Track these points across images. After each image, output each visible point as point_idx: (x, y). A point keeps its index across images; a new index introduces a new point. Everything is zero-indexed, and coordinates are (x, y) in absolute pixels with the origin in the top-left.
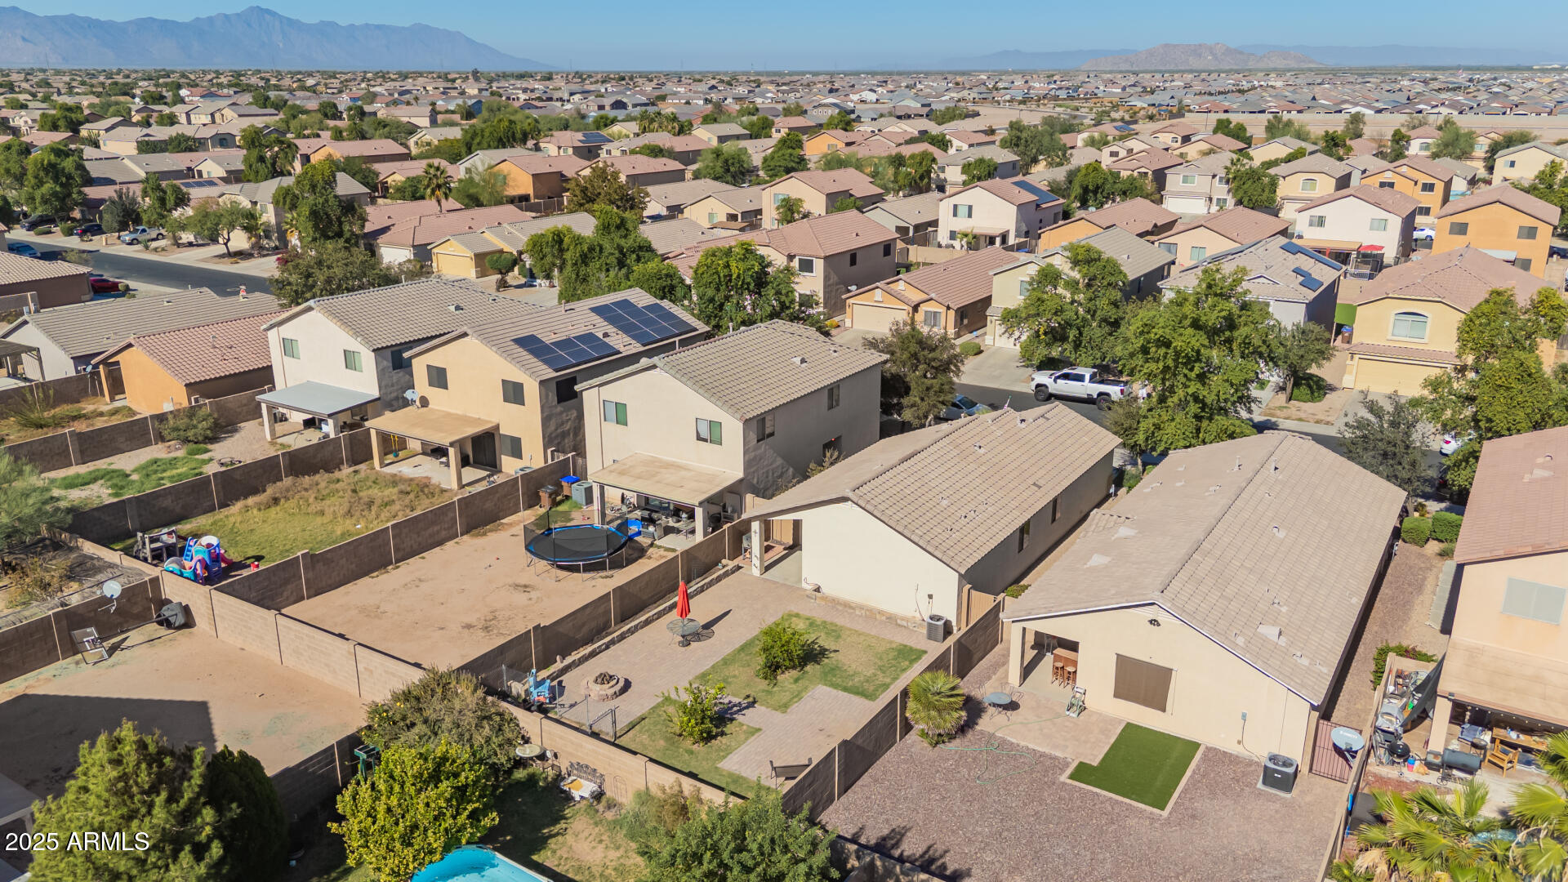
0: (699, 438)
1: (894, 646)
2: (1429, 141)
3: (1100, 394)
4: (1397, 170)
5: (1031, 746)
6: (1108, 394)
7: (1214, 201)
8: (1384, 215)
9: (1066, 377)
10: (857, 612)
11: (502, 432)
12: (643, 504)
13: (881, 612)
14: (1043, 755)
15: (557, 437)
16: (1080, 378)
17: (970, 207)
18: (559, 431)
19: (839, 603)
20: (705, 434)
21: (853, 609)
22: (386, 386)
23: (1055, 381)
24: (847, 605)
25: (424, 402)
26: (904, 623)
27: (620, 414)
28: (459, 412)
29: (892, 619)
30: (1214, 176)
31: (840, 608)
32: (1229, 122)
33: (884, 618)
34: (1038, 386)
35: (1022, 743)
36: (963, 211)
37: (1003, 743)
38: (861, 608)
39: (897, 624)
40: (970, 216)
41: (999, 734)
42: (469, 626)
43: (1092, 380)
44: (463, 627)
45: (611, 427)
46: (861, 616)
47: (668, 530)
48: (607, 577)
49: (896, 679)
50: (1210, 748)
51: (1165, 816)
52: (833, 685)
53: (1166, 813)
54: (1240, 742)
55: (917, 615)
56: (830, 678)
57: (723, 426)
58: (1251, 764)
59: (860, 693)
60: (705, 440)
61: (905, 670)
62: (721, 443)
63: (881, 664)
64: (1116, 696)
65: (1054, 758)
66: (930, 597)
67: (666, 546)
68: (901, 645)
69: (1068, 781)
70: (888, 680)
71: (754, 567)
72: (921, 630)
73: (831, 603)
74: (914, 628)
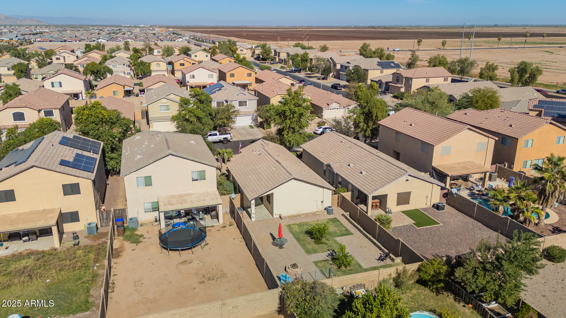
0: (193, 180)
2: (160, 50)
3: (224, 138)
4: (184, 59)
5: (399, 225)
6: (227, 138)
7: (126, 74)
8: (212, 73)
11: (63, 212)
13: (310, 213)
14: (404, 226)
17: (60, 83)
20: (196, 177)
21: (301, 216)
24: (298, 216)
26: (319, 213)
27: (147, 181)
29: (314, 214)
30: (124, 65)
31: (296, 217)
32: (90, 45)
33: (312, 214)
35: (397, 226)
36: (57, 85)
38: (303, 214)
39: (317, 215)
40: (61, 86)
42: (202, 282)
45: (142, 189)
48: (206, 244)
49: (345, 227)
50: (420, 209)
51: (442, 225)
52: (338, 236)
53: (442, 224)
54: (426, 204)
55: (318, 210)
56: (333, 235)
57: (206, 171)
58: (430, 208)
59: (346, 235)
60: (197, 180)
61: (341, 224)
62: (205, 179)
63: (334, 226)
64: (397, 205)
65: (407, 226)
66: (322, 202)
67: (210, 225)
68: (328, 219)
69: (419, 228)
70: (344, 228)
71: (252, 218)
72: (325, 213)
73: (292, 217)
74: (323, 214)
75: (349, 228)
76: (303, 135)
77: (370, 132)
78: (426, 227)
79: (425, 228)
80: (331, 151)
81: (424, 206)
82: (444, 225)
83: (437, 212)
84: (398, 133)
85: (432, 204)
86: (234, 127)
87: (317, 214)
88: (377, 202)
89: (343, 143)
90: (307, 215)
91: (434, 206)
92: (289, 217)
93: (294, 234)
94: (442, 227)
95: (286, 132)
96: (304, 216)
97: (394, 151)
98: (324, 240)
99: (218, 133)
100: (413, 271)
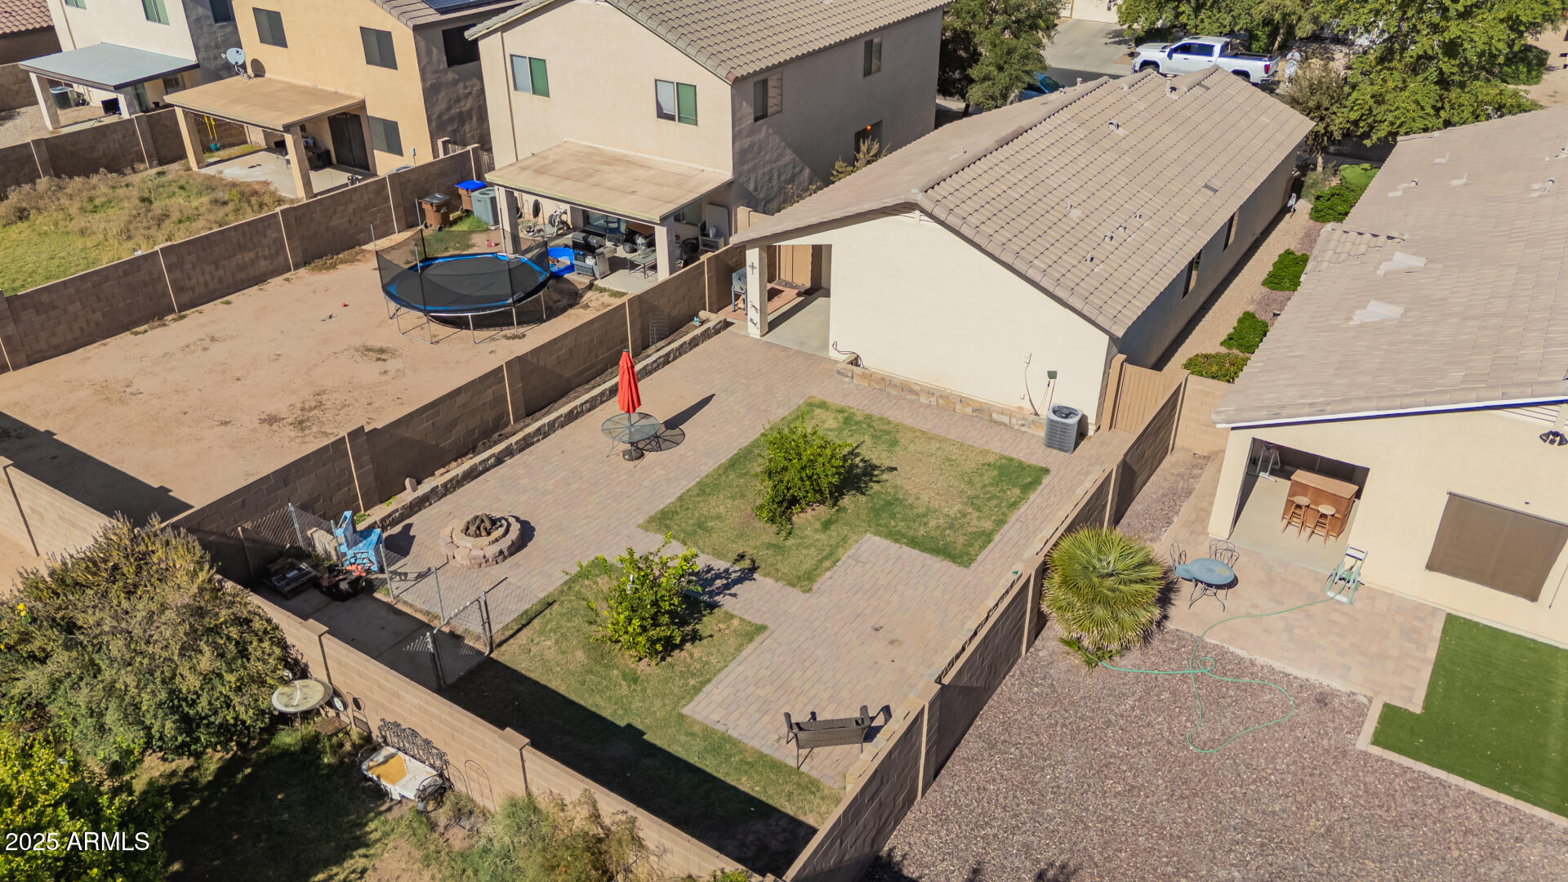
0: (661, 114)
1: (991, 459)
5: (1278, 666)
6: (1246, 74)
9: (1186, 49)
10: (923, 400)
11: (370, 113)
12: (580, 223)
13: (962, 400)
14: (1303, 688)
15: (451, 120)
16: (1207, 50)
18: (455, 111)
19: (892, 384)
20: (670, 107)
21: (917, 394)
22: (207, 47)
23: (1170, 56)
24: (905, 388)
25: (259, 70)
26: (1005, 419)
27: (537, 78)
28: (309, 84)
29: (982, 413)
31: (894, 392)
33: (969, 410)
34: (1144, 64)
35: (1261, 660)
37: (1222, 658)
38: (930, 393)
39: (991, 420)
41: (1211, 640)
42: (272, 420)
43: (1222, 54)
44: (262, 421)
45: (524, 100)
46: (929, 406)
47: (616, 264)
48: (514, 337)
49: (1001, 522)
52: (895, 535)
55: (1025, 404)
56: (884, 521)
59: (940, 550)
60: (671, 118)
61: (1014, 504)
62: (696, 122)
63: (971, 493)
64: (1427, 566)
65: (1332, 694)
66: (1052, 375)
68: (1003, 458)
70: (988, 525)
71: (750, 323)
72: (1037, 433)
73: (878, 383)
74: (1023, 429)
75: (1006, 533)
87: (995, 416)
90: (948, 403)
96: (933, 399)
99: (1219, 48)
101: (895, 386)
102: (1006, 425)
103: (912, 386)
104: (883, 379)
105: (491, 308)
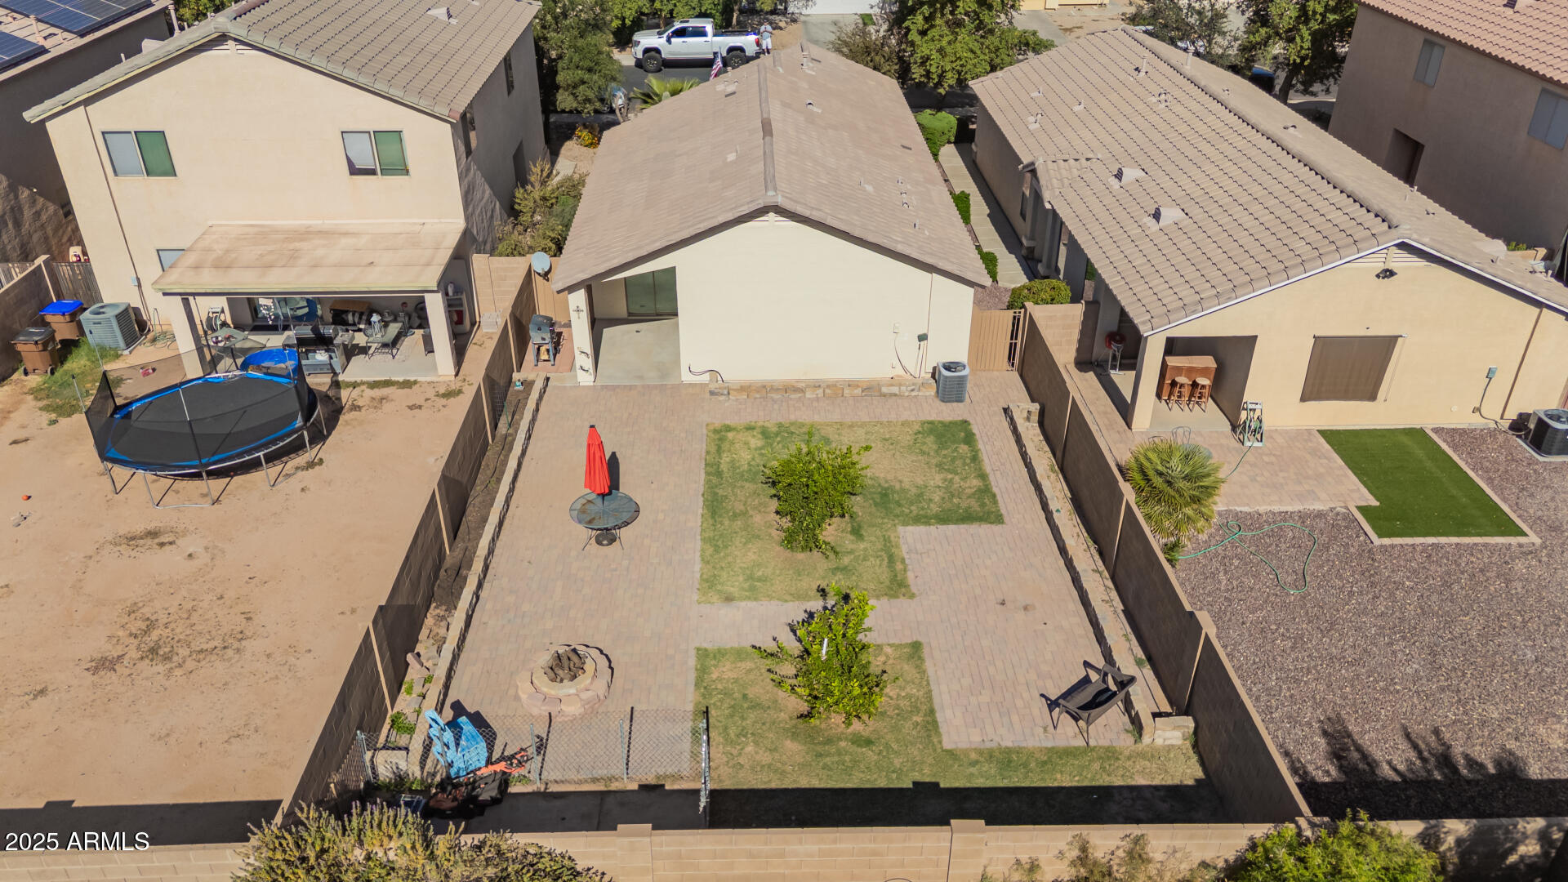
0: (354, 171)
3: (731, 50)
5: (1276, 508)
6: (741, 49)
9: (681, 33)
10: (809, 395)
12: (247, 318)
13: (852, 384)
14: (1303, 517)
16: (700, 33)
19: (774, 389)
20: (365, 160)
21: (802, 391)
23: (669, 41)
24: (789, 389)
26: (895, 390)
29: (871, 390)
31: (776, 396)
33: (858, 391)
34: (647, 51)
35: (1262, 509)
38: (817, 385)
39: (883, 394)
42: (105, 664)
44: (95, 670)
45: (138, 188)
46: (818, 399)
47: (351, 351)
48: (311, 465)
49: (983, 476)
50: (1436, 430)
51: (1538, 541)
52: (920, 520)
53: (1533, 538)
54: (1477, 410)
55: (900, 371)
56: (898, 511)
57: (405, 135)
58: (1493, 433)
59: (968, 518)
60: (372, 172)
61: (975, 458)
62: (407, 172)
63: (934, 461)
64: (1303, 399)
65: (1320, 515)
66: (922, 338)
67: (401, 379)
68: (923, 423)
69: (1386, 541)
70: (976, 483)
71: (580, 373)
72: (928, 394)
73: (758, 392)
74: (913, 394)
75: (998, 484)
76: (993, 41)
77: (1307, 45)
78: (1431, 540)
79: (1425, 547)
80: (1077, 108)
81: (1462, 418)
82: (1544, 546)
83: (1531, 462)
84: (1433, 40)
85: (1512, 414)
86: (802, 18)
87: (884, 390)
88: (1204, 372)
89: (1142, 74)
90: (834, 391)
91: (1519, 425)
92: (745, 388)
93: (719, 474)
94: (1528, 552)
95: (919, 19)
96: (820, 391)
97: (1397, 132)
98: (831, 531)
99: (709, 28)
100: (1204, 865)
101: (778, 390)
102: (895, 395)
103: (795, 384)
104: (764, 387)
105: (281, 439)
